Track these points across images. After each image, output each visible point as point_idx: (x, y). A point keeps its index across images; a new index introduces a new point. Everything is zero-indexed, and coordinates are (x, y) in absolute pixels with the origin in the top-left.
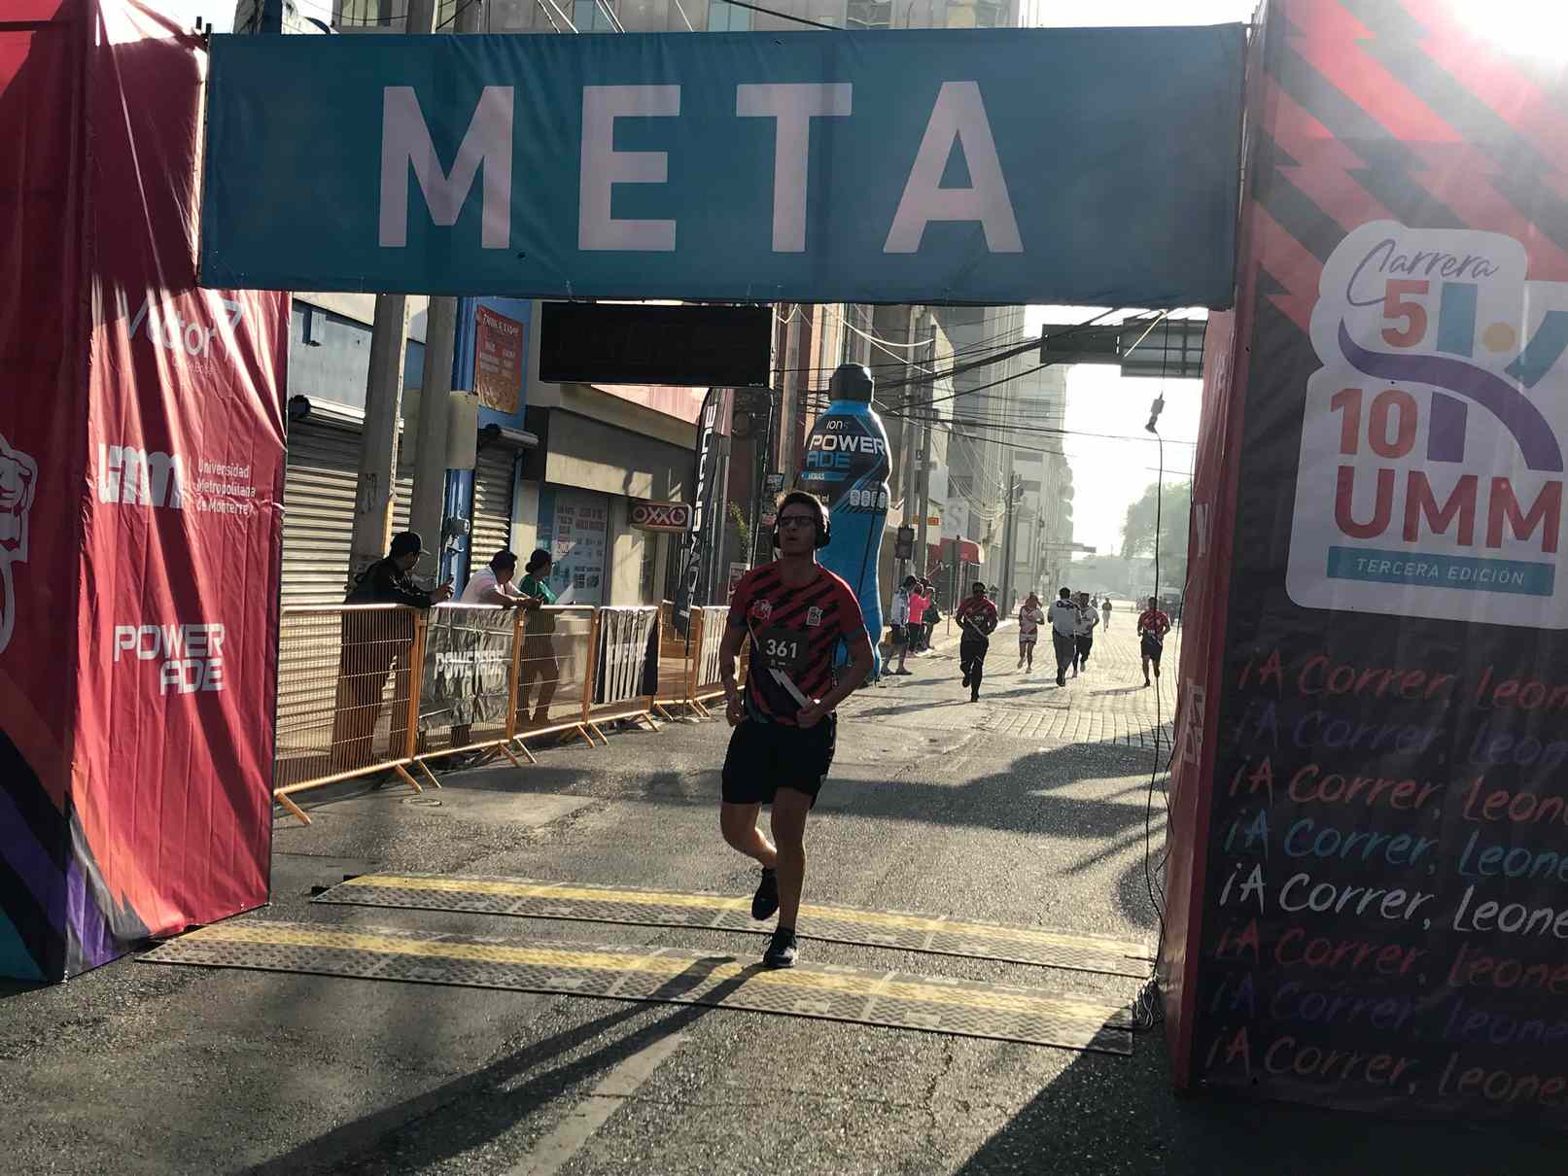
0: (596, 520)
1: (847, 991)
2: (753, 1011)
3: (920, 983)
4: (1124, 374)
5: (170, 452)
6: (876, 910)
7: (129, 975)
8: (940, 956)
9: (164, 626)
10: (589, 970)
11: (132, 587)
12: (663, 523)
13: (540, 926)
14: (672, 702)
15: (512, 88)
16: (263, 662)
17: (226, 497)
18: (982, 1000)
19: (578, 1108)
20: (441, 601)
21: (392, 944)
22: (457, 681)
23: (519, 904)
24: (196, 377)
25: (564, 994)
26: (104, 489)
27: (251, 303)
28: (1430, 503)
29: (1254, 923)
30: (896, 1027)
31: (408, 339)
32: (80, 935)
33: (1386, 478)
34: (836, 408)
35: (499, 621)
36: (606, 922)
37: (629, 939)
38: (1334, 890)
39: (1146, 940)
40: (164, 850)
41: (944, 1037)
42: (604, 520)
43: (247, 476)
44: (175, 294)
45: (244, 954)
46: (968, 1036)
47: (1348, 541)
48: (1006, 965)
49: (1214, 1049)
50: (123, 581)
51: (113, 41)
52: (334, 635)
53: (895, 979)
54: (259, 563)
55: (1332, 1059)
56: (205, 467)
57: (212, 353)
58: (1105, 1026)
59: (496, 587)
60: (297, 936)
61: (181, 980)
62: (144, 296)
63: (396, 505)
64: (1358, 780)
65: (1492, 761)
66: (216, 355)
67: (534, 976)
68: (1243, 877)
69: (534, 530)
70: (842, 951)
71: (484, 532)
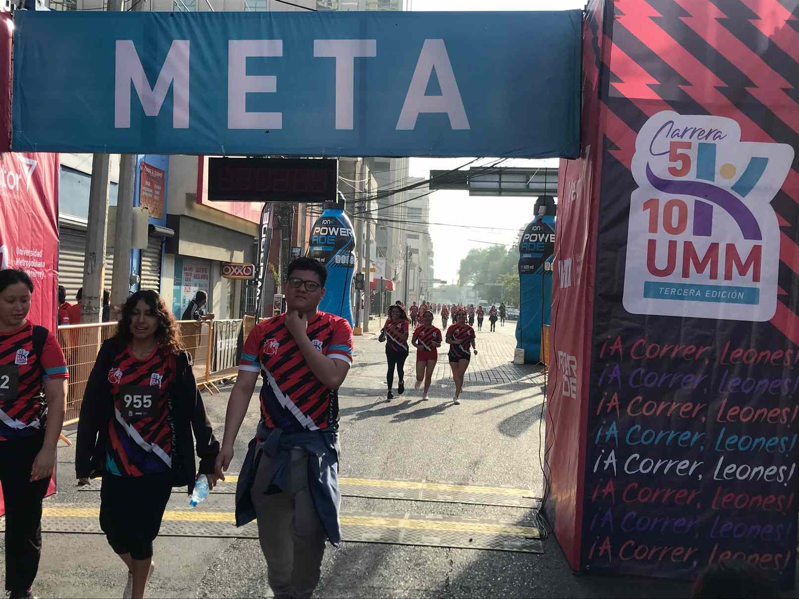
0: (204, 273)
1: (388, 526)
3: (425, 519)
4: (471, 195)
6: (388, 478)
8: (430, 503)
12: (239, 275)
13: (211, 498)
15: (188, 41)
17: (31, 268)
18: (459, 527)
24: (13, 201)
25: (235, 537)
28: (695, 258)
29: (611, 483)
30: (418, 545)
31: (111, 182)
34: (326, 213)
38: (652, 461)
41: (445, 549)
42: (208, 274)
43: (41, 256)
46: (457, 548)
47: (654, 279)
48: (464, 506)
49: (592, 549)
53: (410, 518)
54: (48, 304)
55: (653, 552)
56: (19, 251)
57: (21, 188)
58: (526, 537)
60: (77, 511)
63: (106, 269)
64: (663, 403)
65: (731, 391)
66: (23, 189)
67: (216, 528)
68: (605, 457)
69: (173, 280)
70: (377, 503)
71: (146, 282)
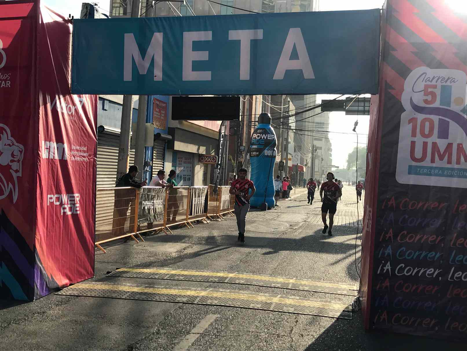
0: (189, 161)
1: (266, 301)
2: (238, 307)
3: (288, 298)
4: (346, 114)
5: (63, 143)
6: (274, 277)
7: (53, 299)
8: (294, 290)
9: (62, 195)
10: (189, 296)
11: (52, 183)
12: (209, 161)
13: (174, 282)
14: (213, 215)
15: (162, 33)
16: (91, 205)
17: (80, 156)
18: (306, 303)
19: (186, 337)
20: (144, 186)
21: (130, 288)
22: (149, 209)
23: (168, 276)
24: (71, 120)
25: (181, 303)
26: (44, 154)
27: (87, 99)
28: (439, 151)
29: (388, 280)
30: (281, 312)
31: (133, 108)
32: (38, 287)
33: (425, 144)
35: (161, 192)
36: (194, 281)
37: (201, 286)
38: (412, 269)
39: (356, 284)
40: (63, 262)
41: (295, 314)
42: (192, 161)
43: (86, 150)
44: (64, 96)
45: (87, 292)
46: (302, 314)
47: (414, 163)
48: (314, 293)
49: (376, 318)
50: (50, 181)
51: (45, 22)
52: (112, 196)
53: (280, 297)
54: (89, 175)
55: (412, 320)
56: (73, 147)
57: (75, 113)
58: (344, 311)
59: (160, 181)
60: (102, 286)
61: (68, 300)
62: (55, 97)
63: (130, 157)
64: (419, 235)
65: (459, 229)
66: (77, 114)
67: (173, 298)
68: (384, 265)
69: (171, 164)
70: (264, 289)
71: (156, 165)
